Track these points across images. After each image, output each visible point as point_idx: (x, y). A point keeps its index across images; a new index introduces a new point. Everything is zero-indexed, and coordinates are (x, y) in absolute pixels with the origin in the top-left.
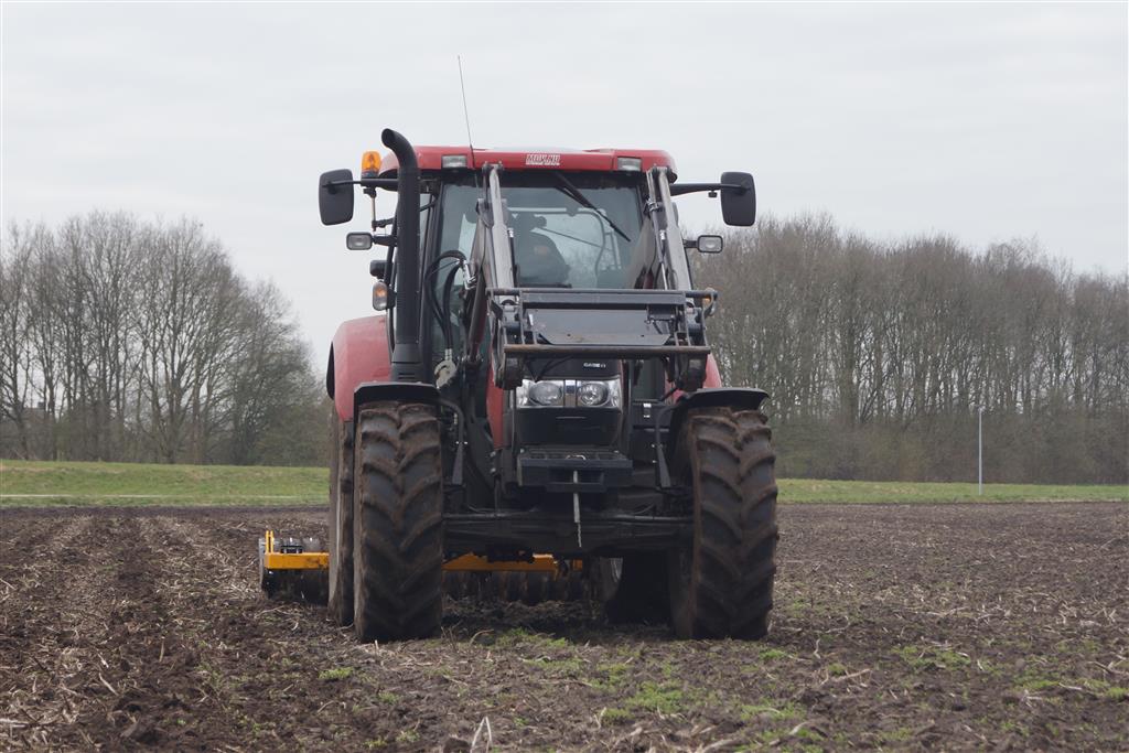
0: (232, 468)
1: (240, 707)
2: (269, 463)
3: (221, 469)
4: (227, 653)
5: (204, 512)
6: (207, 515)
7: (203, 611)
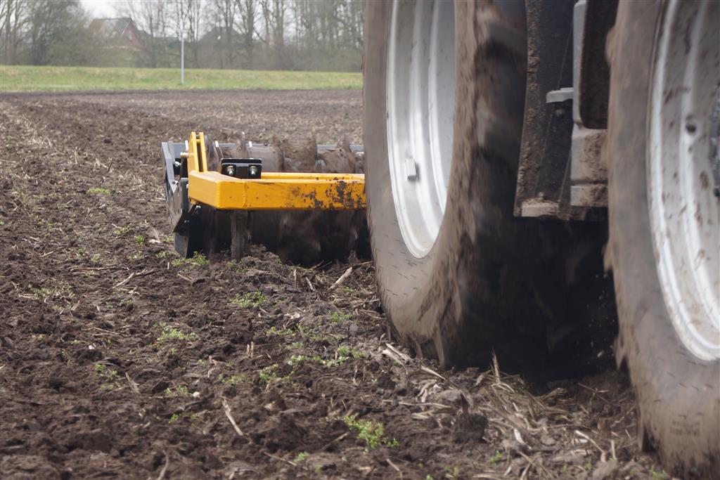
0: (32, 67)
1: (39, 214)
2: (56, 64)
3: (25, 68)
4: (30, 181)
5: (14, 96)
6: (17, 97)
7: (15, 156)
